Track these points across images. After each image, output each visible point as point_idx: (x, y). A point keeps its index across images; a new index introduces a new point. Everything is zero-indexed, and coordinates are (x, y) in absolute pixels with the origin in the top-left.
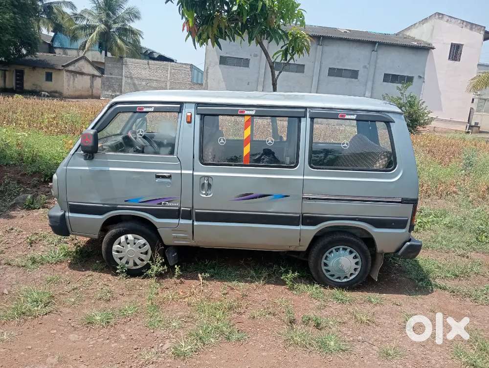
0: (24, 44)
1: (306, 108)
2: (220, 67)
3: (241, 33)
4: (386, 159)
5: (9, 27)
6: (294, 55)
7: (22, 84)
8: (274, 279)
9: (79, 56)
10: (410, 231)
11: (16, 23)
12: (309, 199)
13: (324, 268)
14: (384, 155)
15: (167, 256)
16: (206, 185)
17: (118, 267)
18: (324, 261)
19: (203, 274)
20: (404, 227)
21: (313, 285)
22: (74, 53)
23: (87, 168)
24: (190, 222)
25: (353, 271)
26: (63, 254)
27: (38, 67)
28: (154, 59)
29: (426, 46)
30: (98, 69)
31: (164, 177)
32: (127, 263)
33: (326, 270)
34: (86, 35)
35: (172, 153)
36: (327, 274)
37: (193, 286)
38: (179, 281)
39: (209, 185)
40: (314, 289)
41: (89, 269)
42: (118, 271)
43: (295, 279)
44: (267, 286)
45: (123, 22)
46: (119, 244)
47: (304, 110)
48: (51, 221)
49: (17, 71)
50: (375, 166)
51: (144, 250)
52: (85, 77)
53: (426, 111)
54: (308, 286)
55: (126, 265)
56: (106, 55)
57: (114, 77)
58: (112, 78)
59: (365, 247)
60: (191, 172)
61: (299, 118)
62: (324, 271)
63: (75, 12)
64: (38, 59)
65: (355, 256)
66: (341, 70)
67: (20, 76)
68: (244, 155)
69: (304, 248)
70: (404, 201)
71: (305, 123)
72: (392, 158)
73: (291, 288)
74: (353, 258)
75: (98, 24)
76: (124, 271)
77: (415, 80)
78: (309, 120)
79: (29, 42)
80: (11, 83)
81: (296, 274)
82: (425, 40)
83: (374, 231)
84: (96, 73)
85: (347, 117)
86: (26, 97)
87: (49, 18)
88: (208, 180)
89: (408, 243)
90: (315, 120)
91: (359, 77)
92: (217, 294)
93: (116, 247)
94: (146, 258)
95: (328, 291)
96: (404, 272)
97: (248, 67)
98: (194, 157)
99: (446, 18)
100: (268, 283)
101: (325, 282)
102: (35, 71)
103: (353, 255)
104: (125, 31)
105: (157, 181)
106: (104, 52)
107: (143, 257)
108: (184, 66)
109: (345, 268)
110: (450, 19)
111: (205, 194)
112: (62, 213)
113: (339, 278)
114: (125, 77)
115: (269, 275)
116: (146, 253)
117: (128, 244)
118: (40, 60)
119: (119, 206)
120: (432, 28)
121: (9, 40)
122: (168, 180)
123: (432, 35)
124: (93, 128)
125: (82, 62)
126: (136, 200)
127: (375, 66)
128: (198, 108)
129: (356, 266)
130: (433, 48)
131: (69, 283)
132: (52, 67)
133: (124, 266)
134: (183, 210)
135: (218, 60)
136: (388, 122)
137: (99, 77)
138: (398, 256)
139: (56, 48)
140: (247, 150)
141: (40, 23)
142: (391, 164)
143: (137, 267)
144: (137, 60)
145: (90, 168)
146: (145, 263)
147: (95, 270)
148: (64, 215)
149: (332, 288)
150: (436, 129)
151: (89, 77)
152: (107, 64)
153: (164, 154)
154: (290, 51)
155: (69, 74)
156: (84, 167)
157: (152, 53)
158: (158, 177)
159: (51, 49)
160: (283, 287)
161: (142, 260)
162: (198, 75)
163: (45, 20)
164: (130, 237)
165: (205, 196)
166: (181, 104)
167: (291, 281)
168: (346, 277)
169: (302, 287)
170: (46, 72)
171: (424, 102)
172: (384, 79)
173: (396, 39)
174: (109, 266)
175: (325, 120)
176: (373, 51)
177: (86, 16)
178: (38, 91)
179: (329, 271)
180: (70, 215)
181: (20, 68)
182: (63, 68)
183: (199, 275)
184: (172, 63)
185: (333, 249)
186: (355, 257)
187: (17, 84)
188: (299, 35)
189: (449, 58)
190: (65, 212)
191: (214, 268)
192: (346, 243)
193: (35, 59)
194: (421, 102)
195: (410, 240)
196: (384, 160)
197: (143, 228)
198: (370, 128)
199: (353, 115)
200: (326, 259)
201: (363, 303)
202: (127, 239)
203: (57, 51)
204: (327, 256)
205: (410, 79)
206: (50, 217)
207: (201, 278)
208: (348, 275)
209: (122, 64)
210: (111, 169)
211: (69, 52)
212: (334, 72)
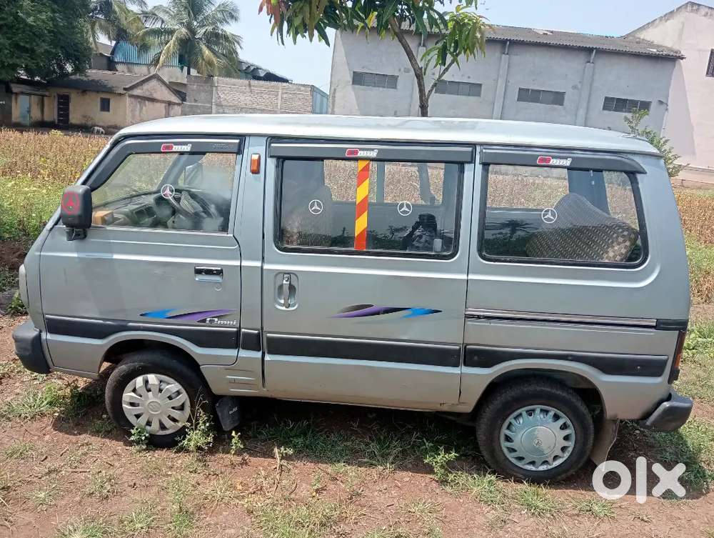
0: (68, 57)
1: (473, 145)
2: (354, 89)
3: (363, 16)
4: (628, 243)
5: (46, 32)
6: (457, 55)
7: (67, 115)
8: (411, 459)
9: (150, 73)
10: (670, 381)
11: (55, 26)
12: (479, 317)
13: (504, 444)
14: (623, 236)
15: (220, 414)
16: (286, 289)
17: (133, 431)
18: (504, 431)
19: (282, 449)
20: (659, 374)
21: (485, 476)
22: (144, 69)
23: (75, 255)
24: (258, 355)
25: (558, 452)
26: (48, 400)
27: (90, 90)
28: (259, 78)
29: (671, 54)
30: (178, 93)
31: (209, 272)
32: (149, 423)
33: (508, 448)
34: (161, 44)
35: (224, 228)
36: (511, 456)
37: (263, 473)
38: (239, 459)
39: (292, 288)
40: (486, 485)
41: (86, 432)
42: (132, 438)
43: (449, 462)
44: (400, 474)
45: (214, 23)
46: (134, 390)
47: (470, 149)
48: (18, 347)
49: (60, 97)
50: (605, 256)
51: (177, 402)
52: (158, 105)
53: (670, 155)
54: (475, 476)
55: (148, 428)
56: (189, 73)
57: (200, 104)
58: (197, 106)
59: (583, 408)
60: (258, 264)
61: (461, 164)
62: (505, 450)
63: (145, 9)
64: (90, 79)
65: (565, 424)
66: (539, 91)
67: (64, 103)
68: (356, 235)
69: (468, 408)
70: (662, 325)
71: (472, 174)
72: (639, 242)
73: (443, 482)
74: (561, 428)
75: (177, 27)
76: (143, 438)
77: (652, 107)
78: (479, 168)
79: (76, 53)
80: (51, 114)
81: (453, 454)
82: (669, 46)
83: (602, 381)
84: (174, 99)
85: (554, 162)
86: (67, 133)
87: (108, 20)
88: (289, 279)
89: (666, 404)
90: (491, 167)
91: (566, 102)
92: (305, 491)
93: (128, 395)
94: (181, 418)
95: (511, 488)
96: (653, 447)
97: (395, 87)
98: (263, 237)
99: (703, 11)
100: (403, 468)
101: (506, 471)
102: (87, 97)
103: (560, 422)
104: (215, 38)
105: (197, 279)
106: (185, 69)
107: (176, 414)
108: (302, 88)
109: (544, 446)
110: (710, 11)
111: (283, 305)
112: (35, 333)
113: (533, 463)
114: (217, 105)
115: (403, 452)
116: (182, 408)
117: (149, 390)
118: (93, 80)
119: (130, 324)
120: (681, 26)
121: (46, 51)
122: (217, 278)
123: (680, 35)
124: (84, 183)
125: (154, 83)
126: (160, 314)
127: (591, 85)
128: (272, 145)
129: (566, 444)
130: (682, 58)
131: (46, 458)
132: (110, 91)
133: (144, 429)
134: (245, 334)
135: (349, 78)
136: (632, 174)
137: (178, 104)
138: (647, 427)
139: (118, 63)
140: (361, 224)
141: (97, 27)
142: (637, 254)
143: (167, 432)
144: (233, 80)
145: (83, 255)
146: (180, 425)
147: (96, 433)
148: (38, 338)
149: (518, 481)
150: (685, 184)
151: (163, 105)
152: (191, 86)
153: (210, 230)
154: (452, 50)
155: (133, 100)
156: (69, 252)
157: (257, 69)
158: (199, 272)
159: (111, 64)
160: (429, 476)
161: (174, 420)
162: (322, 102)
163: (103, 23)
164: (152, 378)
165: (284, 308)
166: (242, 137)
167: (442, 467)
168: (545, 462)
169: (463, 478)
170: (101, 99)
171: (666, 141)
172: (604, 106)
173: (624, 44)
174: (119, 427)
175: (511, 168)
176: (589, 62)
177: (161, 15)
178: (90, 126)
179: (514, 450)
180: (50, 336)
181: (64, 91)
182: (125, 92)
183: (276, 450)
184: (285, 84)
185: (523, 410)
186: (564, 427)
187: (59, 115)
188: (466, 21)
189: (707, 74)
190: (41, 332)
191: (305, 435)
192: (548, 400)
193: (85, 79)
194: (662, 142)
195: (669, 398)
196: (623, 245)
197: (174, 363)
198: (593, 183)
199: (566, 158)
200: (509, 428)
201: (578, 515)
202: (146, 382)
203: (119, 67)
204: (510, 423)
205: (645, 106)
206: (17, 340)
207: (277, 455)
208: (550, 460)
209: (212, 86)
210: (116, 256)
211: (136, 69)
212: (527, 95)
